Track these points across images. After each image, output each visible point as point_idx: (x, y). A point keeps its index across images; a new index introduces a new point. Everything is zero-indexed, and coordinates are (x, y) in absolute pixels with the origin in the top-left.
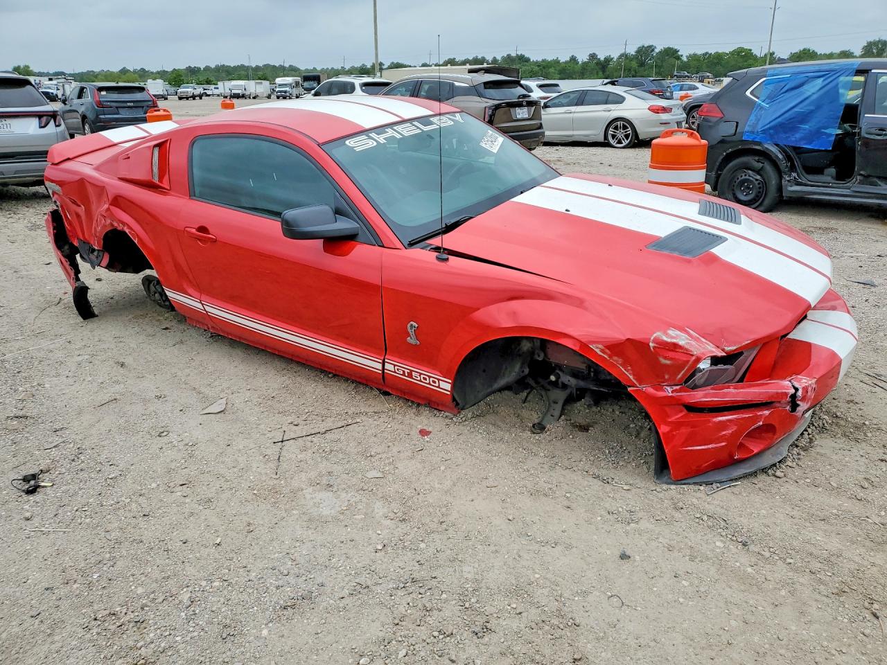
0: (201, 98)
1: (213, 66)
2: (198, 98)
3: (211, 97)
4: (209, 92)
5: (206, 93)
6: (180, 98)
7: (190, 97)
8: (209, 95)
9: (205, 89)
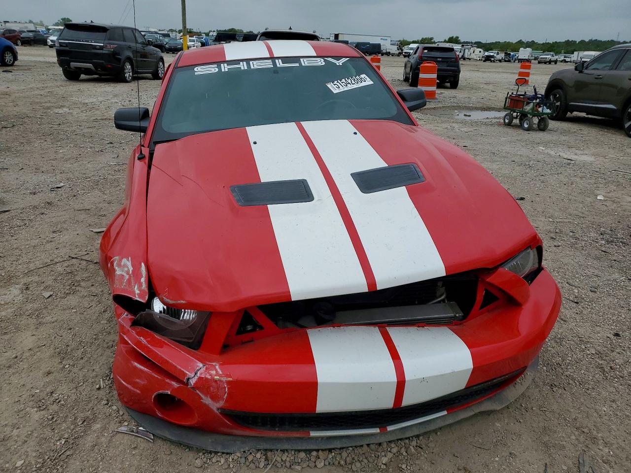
0: (556, 63)
1: (587, 40)
2: (554, 63)
3: (569, 63)
4: (568, 59)
5: (565, 60)
6: (539, 63)
7: (547, 62)
8: (567, 62)
9: (565, 57)
